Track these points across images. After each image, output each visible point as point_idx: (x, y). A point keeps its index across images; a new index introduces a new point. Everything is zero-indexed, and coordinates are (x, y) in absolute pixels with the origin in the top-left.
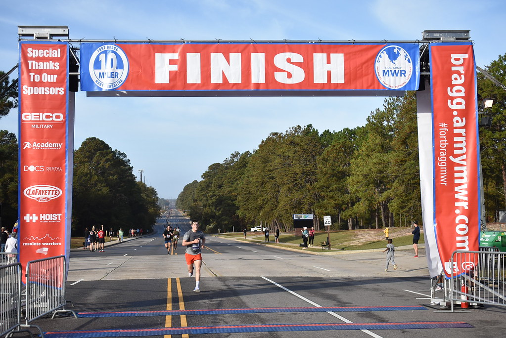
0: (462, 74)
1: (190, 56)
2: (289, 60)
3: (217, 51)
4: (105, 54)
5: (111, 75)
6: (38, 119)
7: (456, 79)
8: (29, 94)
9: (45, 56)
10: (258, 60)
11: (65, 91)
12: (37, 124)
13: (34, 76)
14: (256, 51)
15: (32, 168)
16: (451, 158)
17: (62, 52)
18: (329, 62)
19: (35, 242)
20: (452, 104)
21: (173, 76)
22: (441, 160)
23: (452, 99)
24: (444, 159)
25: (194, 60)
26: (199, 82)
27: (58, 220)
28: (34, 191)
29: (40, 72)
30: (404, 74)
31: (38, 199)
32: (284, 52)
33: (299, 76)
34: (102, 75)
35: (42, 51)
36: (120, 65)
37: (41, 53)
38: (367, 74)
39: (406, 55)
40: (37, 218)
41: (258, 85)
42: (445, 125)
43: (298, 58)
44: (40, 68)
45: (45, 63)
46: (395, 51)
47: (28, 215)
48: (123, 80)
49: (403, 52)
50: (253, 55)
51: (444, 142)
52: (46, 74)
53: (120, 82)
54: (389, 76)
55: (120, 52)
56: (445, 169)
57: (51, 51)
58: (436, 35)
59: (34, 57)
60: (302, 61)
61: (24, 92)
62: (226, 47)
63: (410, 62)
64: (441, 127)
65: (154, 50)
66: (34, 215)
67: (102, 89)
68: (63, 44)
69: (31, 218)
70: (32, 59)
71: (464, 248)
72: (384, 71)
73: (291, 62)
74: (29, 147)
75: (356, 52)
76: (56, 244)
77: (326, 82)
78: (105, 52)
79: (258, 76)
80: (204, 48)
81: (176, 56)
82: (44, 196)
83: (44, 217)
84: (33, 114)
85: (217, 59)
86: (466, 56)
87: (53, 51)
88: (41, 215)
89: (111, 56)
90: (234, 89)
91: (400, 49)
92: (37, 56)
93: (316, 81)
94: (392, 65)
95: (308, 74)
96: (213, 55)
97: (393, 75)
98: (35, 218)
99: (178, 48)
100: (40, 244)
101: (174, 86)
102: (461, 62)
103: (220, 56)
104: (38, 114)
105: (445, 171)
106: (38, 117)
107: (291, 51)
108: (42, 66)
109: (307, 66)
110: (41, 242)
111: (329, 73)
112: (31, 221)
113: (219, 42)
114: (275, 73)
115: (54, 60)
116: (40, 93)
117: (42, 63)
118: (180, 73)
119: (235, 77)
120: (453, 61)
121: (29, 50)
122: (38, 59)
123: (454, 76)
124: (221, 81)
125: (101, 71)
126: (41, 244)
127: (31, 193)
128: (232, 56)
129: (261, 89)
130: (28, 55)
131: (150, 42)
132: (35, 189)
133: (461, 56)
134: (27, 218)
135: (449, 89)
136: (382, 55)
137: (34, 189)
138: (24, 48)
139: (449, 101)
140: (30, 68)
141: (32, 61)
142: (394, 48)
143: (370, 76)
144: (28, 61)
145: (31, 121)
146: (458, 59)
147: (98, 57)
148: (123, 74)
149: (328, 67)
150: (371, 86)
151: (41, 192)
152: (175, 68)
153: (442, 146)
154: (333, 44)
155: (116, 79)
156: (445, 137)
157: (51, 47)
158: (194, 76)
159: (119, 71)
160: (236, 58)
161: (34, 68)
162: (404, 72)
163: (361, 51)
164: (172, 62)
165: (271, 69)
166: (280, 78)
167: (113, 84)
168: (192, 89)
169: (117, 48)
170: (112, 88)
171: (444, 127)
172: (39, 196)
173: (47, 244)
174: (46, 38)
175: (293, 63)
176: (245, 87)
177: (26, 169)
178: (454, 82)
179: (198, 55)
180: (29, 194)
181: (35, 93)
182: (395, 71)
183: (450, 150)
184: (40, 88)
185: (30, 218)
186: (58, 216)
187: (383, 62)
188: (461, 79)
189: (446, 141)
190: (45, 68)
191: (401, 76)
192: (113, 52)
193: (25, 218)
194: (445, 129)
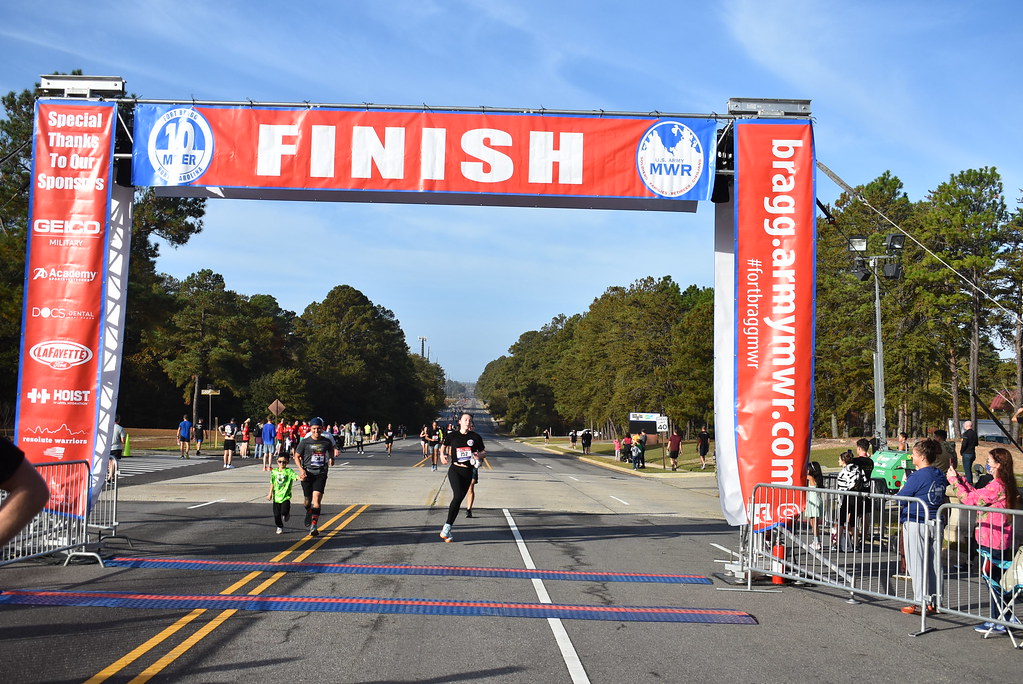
0: (791, 175)
1: (317, 130)
2: (487, 142)
3: (363, 123)
4: (175, 125)
5: (184, 159)
6: (61, 231)
7: (780, 183)
8: (48, 188)
9: (77, 125)
10: (434, 141)
11: (106, 184)
12: (59, 238)
13: (57, 158)
14: (431, 125)
15: (45, 312)
16: (767, 320)
17: (105, 119)
18: (556, 146)
19: (43, 436)
20: (771, 226)
21: (288, 164)
22: (749, 324)
23: (773, 217)
24: (755, 322)
25: (324, 138)
26: (331, 175)
27: (83, 401)
28: (46, 350)
29: (66, 152)
30: (688, 171)
31: (52, 364)
32: (480, 127)
33: (503, 170)
34: (168, 160)
35: (72, 116)
36: (200, 144)
37: (70, 120)
38: (623, 170)
39: (694, 139)
40: (48, 396)
41: (431, 183)
42: (757, 263)
43: (503, 138)
44: (67, 146)
45: (76, 137)
46: (674, 131)
47: (34, 390)
48: (204, 168)
49: (687, 133)
50: (426, 131)
51: (755, 293)
52: (77, 155)
53: (197, 172)
54: (660, 173)
55: (201, 121)
56: (755, 340)
57: (86, 118)
58: (751, 107)
59: (59, 126)
60: (509, 143)
61: (39, 185)
62: (380, 118)
63: (698, 151)
64: (750, 267)
65: (257, 118)
66: (44, 391)
67: (166, 182)
68: (108, 106)
69: (39, 396)
70: (55, 129)
71: (785, 479)
72: (653, 165)
73: (492, 144)
74: (43, 276)
75: (605, 131)
76: (77, 442)
77: (549, 180)
78: (176, 121)
79: (433, 167)
80: (342, 117)
81: (294, 130)
82: (62, 359)
83: (59, 395)
84: (53, 222)
85: (363, 138)
86: (799, 143)
87: (91, 117)
88: (56, 391)
89: (185, 126)
90: (390, 189)
91: (682, 129)
92: (63, 125)
93: (533, 179)
94: (668, 156)
95: (520, 166)
96: (356, 130)
97: (668, 173)
98: (45, 396)
99: (298, 116)
100: (50, 441)
101: (288, 181)
102: (790, 153)
103: (370, 132)
104: (62, 222)
105: (756, 343)
106: (61, 227)
107: (492, 125)
108: (70, 141)
109: (519, 154)
110: (54, 437)
111: (556, 166)
112: (38, 400)
113: (368, 108)
114: (463, 163)
115: (90, 131)
116: (66, 188)
117: (71, 137)
118: (299, 158)
119: (393, 168)
120: (776, 152)
121: (52, 114)
122: (66, 130)
123: (777, 178)
124: (368, 175)
125: (167, 152)
126: (53, 441)
127: (41, 354)
128: (390, 131)
129: (437, 191)
130: (50, 124)
131: (251, 106)
132: (48, 347)
133: (791, 143)
134: (33, 396)
135: (767, 200)
136: (650, 137)
137: (46, 347)
138: (44, 111)
139: (767, 221)
140: (51, 144)
141: (55, 134)
142: (673, 126)
143: (629, 173)
144: (50, 134)
145: (49, 233)
146: (785, 149)
147: (164, 129)
148: (203, 158)
149: (555, 156)
150: (628, 190)
151: (58, 353)
152: (292, 150)
153: (751, 299)
154: (565, 117)
155: (192, 167)
156: (756, 284)
157: (87, 109)
158: (322, 165)
159: (198, 153)
160: (396, 135)
161: (58, 145)
162: (687, 168)
163: (614, 129)
164: (287, 140)
165: (455, 155)
166: (471, 171)
167: (187, 175)
168: (318, 187)
169: (195, 113)
170: (183, 181)
171: (755, 267)
172: (55, 359)
173: (63, 441)
174: (85, 96)
175: (493, 147)
176: (409, 186)
177: (36, 312)
178: (776, 188)
179: (332, 129)
180: (39, 355)
181: (58, 187)
182: (672, 166)
183: (765, 308)
184: (67, 179)
185: (36, 396)
186: (83, 395)
187: (651, 150)
188: (788, 182)
189: (758, 290)
190: (76, 146)
191: (682, 174)
192: (190, 121)
193: (30, 395)
194: (757, 270)
